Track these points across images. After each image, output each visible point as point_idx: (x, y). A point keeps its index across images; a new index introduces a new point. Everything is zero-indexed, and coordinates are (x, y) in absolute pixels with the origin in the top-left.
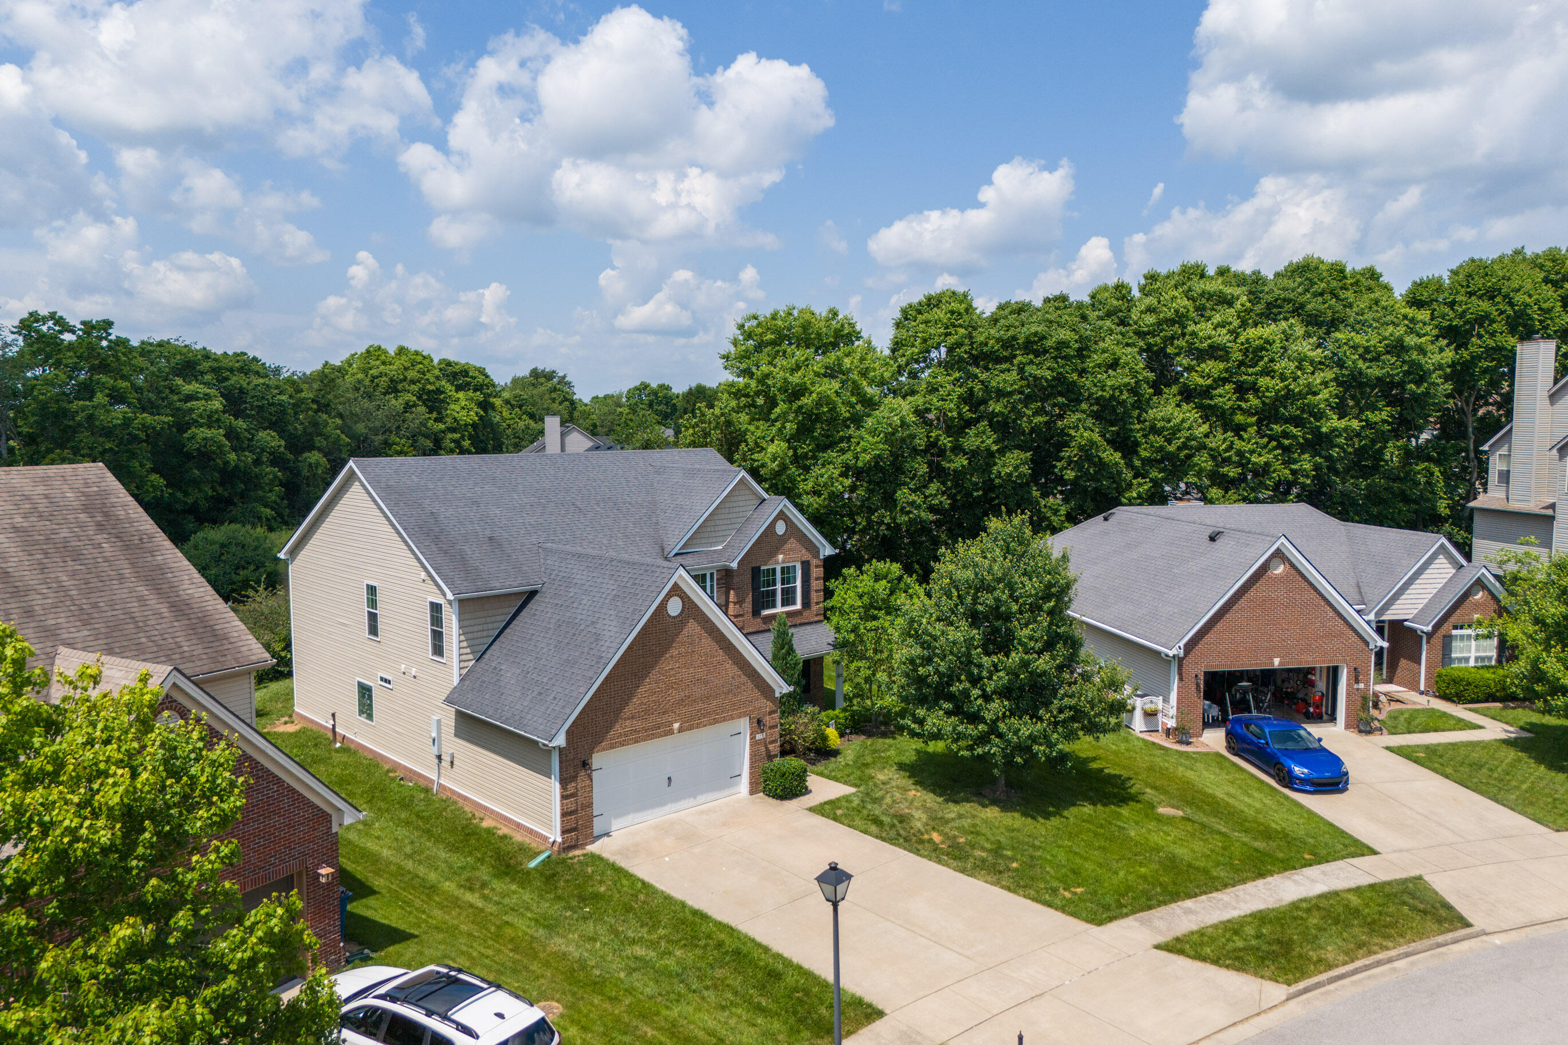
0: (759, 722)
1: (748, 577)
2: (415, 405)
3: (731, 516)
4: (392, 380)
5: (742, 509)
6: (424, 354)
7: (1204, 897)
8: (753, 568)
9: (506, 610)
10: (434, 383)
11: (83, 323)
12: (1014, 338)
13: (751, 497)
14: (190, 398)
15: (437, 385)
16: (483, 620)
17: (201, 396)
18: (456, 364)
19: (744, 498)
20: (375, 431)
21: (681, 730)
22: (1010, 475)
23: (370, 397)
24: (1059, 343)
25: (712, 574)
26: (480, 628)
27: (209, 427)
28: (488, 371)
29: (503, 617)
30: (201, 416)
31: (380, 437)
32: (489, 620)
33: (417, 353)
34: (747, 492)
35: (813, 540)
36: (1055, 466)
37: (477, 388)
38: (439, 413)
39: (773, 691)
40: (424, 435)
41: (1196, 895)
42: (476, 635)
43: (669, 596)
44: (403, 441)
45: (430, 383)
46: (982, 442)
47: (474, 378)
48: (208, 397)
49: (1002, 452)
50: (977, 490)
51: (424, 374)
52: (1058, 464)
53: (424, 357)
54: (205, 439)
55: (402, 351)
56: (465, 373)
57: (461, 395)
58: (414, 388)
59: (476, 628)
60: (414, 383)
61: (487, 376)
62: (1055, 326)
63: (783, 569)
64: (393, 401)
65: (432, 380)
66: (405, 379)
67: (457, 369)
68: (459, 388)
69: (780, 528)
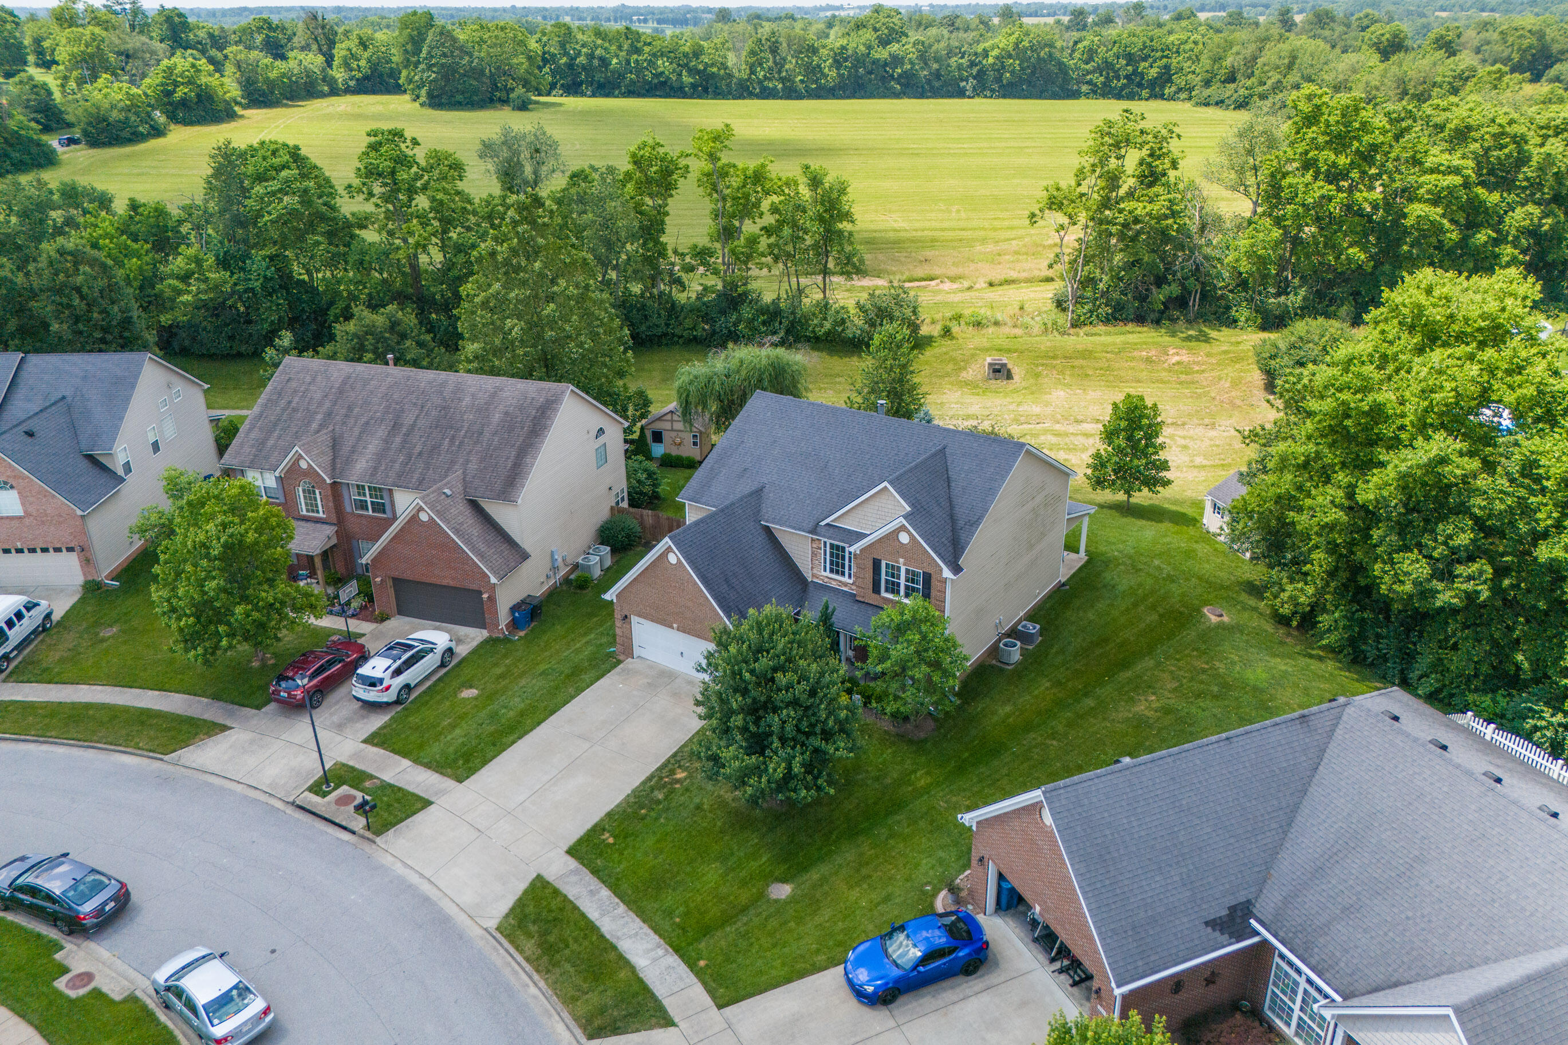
1: (872, 563)
8: (876, 557)
43: (668, 551)
63: (907, 571)
69: (904, 538)
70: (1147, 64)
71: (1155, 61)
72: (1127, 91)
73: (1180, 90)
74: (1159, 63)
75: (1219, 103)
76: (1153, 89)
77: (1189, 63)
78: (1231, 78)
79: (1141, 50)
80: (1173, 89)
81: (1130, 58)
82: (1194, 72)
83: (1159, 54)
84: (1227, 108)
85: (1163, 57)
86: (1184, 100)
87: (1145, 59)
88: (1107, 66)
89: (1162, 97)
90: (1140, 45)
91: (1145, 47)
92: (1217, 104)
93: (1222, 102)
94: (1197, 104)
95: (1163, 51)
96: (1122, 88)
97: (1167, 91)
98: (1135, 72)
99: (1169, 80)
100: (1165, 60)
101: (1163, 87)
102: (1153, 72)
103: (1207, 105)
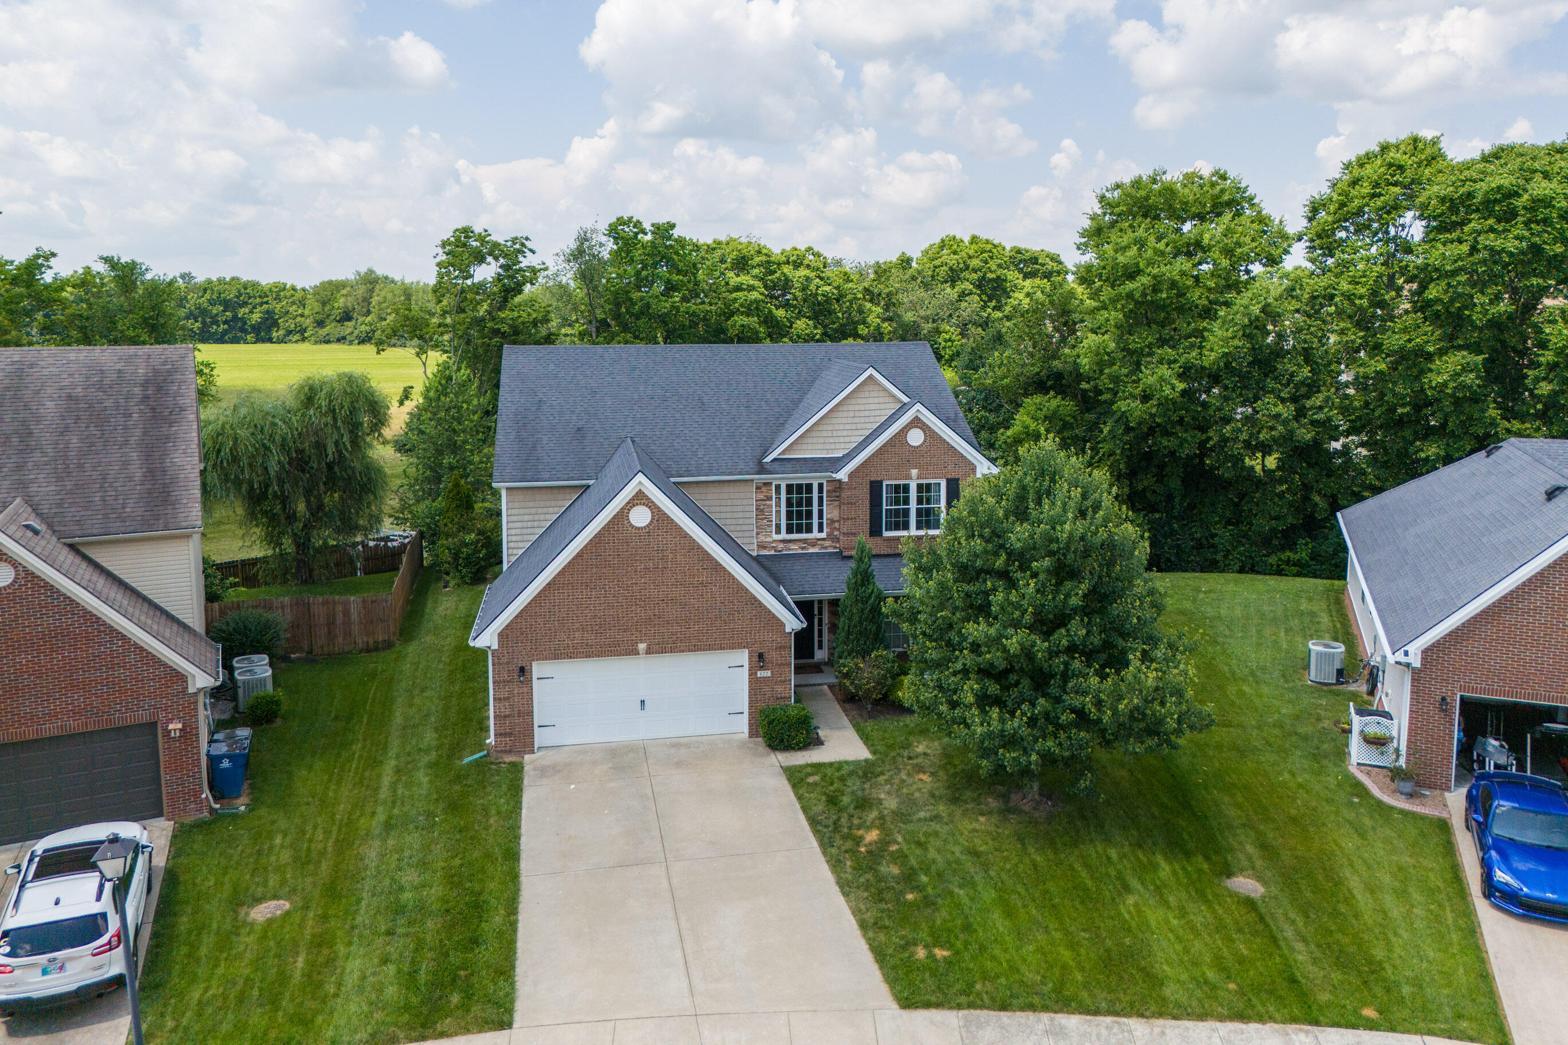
0: (761, 656)
1: (864, 493)
2: (971, 294)
3: (856, 420)
4: (951, 269)
5: (873, 413)
6: (996, 242)
7: (1109, 1020)
8: (872, 483)
9: (560, 503)
10: (995, 271)
11: (653, 225)
12: (1470, 195)
13: (887, 400)
14: (738, 288)
15: (999, 273)
16: (534, 511)
17: (745, 287)
18: (1027, 251)
19: (876, 400)
20: (926, 319)
21: (649, 651)
22: (1445, 384)
23: (926, 286)
24: (1534, 201)
25: (821, 486)
26: (530, 517)
27: (748, 316)
28: (1063, 258)
29: (556, 509)
30: (742, 305)
31: (930, 325)
32: (540, 511)
33: (987, 242)
34: (882, 394)
35: (965, 454)
36: (1526, 376)
37: (1048, 275)
38: (999, 301)
39: (783, 625)
40: (975, 324)
41: (1096, 1012)
42: (525, 524)
43: (632, 503)
44: (952, 330)
45: (991, 272)
46: (1409, 341)
47: (1043, 265)
48: (751, 288)
49: (1442, 352)
50: (1404, 405)
51: (986, 262)
52: (1530, 373)
53: (995, 246)
54: (743, 326)
55: (974, 240)
56: (1034, 260)
57: (1028, 283)
58: (975, 276)
59: (526, 518)
60: (976, 272)
61: (1061, 263)
62: (1538, 177)
63: (920, 487)
64: (948, 290)
65: (994, 268)
66: (967, 267)
67: (1027, 256)
68: (1026, 276)
69: (915, 438)
70: (247, 311)
71: (254, 307)
72: (230, 336)
73: (289, 332)
74: (259, 309)
75: (341, 340)
76: (258, 334)
77: (294, 307)
78: (347, 316)
79: (237, 297)
80: (281, 332)
81: (227, 305)
82: (302, 316)
83: (258, 300)
84: (351, 343)
85: (261, 304)
86: (296, 342)
87: (245, 304)
88: (201, 313)
89: (270, 340)
90: (234, 292)
91: (241, 295)
92: (338, 340)
93: (344, 338)
94: (316, 343)
95: (260, 297)
96: (225, 332)
97: (274, 334)
98: (235, 318)
99: (275, 324)
100: (265, 306)
101: (269, 330)
102: (256, 317)
103: (328, 342)
